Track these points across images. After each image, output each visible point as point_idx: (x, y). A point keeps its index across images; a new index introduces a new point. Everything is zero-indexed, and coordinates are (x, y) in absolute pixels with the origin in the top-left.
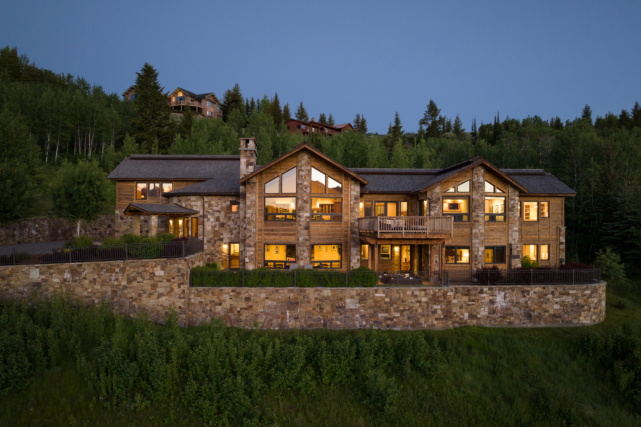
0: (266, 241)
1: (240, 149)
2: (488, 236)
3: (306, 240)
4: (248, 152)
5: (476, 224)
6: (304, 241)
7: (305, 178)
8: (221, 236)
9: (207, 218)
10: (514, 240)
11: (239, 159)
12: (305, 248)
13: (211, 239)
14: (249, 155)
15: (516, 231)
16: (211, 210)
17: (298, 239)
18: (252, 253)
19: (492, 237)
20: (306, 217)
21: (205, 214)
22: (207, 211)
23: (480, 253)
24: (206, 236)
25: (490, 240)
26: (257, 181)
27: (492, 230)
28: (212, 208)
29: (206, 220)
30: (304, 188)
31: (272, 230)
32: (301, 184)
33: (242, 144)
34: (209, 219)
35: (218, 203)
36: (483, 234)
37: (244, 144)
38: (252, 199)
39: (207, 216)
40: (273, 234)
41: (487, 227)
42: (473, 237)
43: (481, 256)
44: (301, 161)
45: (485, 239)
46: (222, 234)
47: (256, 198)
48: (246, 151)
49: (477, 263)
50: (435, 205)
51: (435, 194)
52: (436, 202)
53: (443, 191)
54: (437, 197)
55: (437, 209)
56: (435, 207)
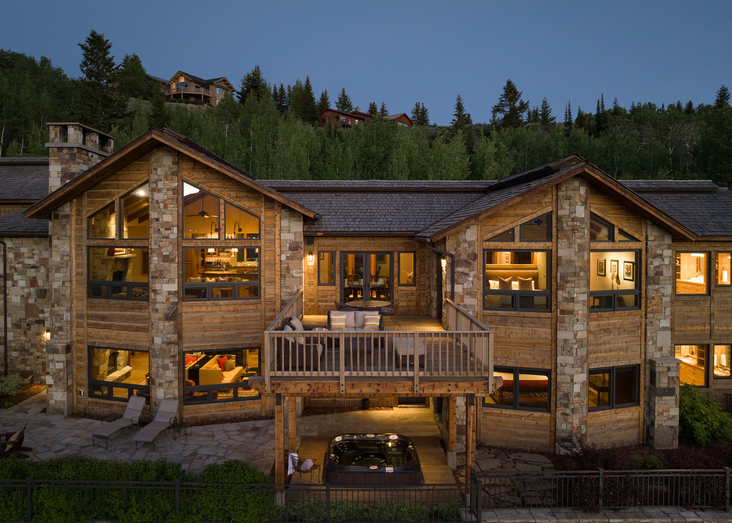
0: (91, 340)
1: (47, 145)
2: (597, 345)
3: (169, 343)
4: (65, 151)
5: (567, 319)
6: (164, 346)
7: (166, 207)
8: (41, 315)
9: (12, 279)
10: (661, 349)
11: (47, 164)
12: (167, 361)
13: (20, 320)
14: (67, 157)
15: (665, 329)
16: (20, 266)
17: (153, 341)
18: (60, 366)
19: (608, 346)
20: (170, 293)
21: (8, 271)
22: (11, 267)
23: (577, 389)
24: (10, 315)
25: (602, 355)
26: (74, 213)
27: (607, 331)
28: (21, 260)
29: (9, 283)
30: (162, 230)
31: (103, 318)
32: (157, 220)
33: (52, 136)
34: (16, 282)
35: (34, 252)
36: (585, 342)
37: (56, 135)
38: (62, 249)
39: (12, 275)
40: (105, 327)
41: (593, 324)
42: (559, 349)
43: (578, 395)
44: (156, 169)
45: (588, 353)
46: (43, 312)
47: (71, 248)
48: (60, 149)
49: (568, 411)
50: (466, 270)
51: (466, 245)
52: (467, 264)
53: (485, 238)
54: (470, 251)
55: (471, 279)
56: (467, 274)
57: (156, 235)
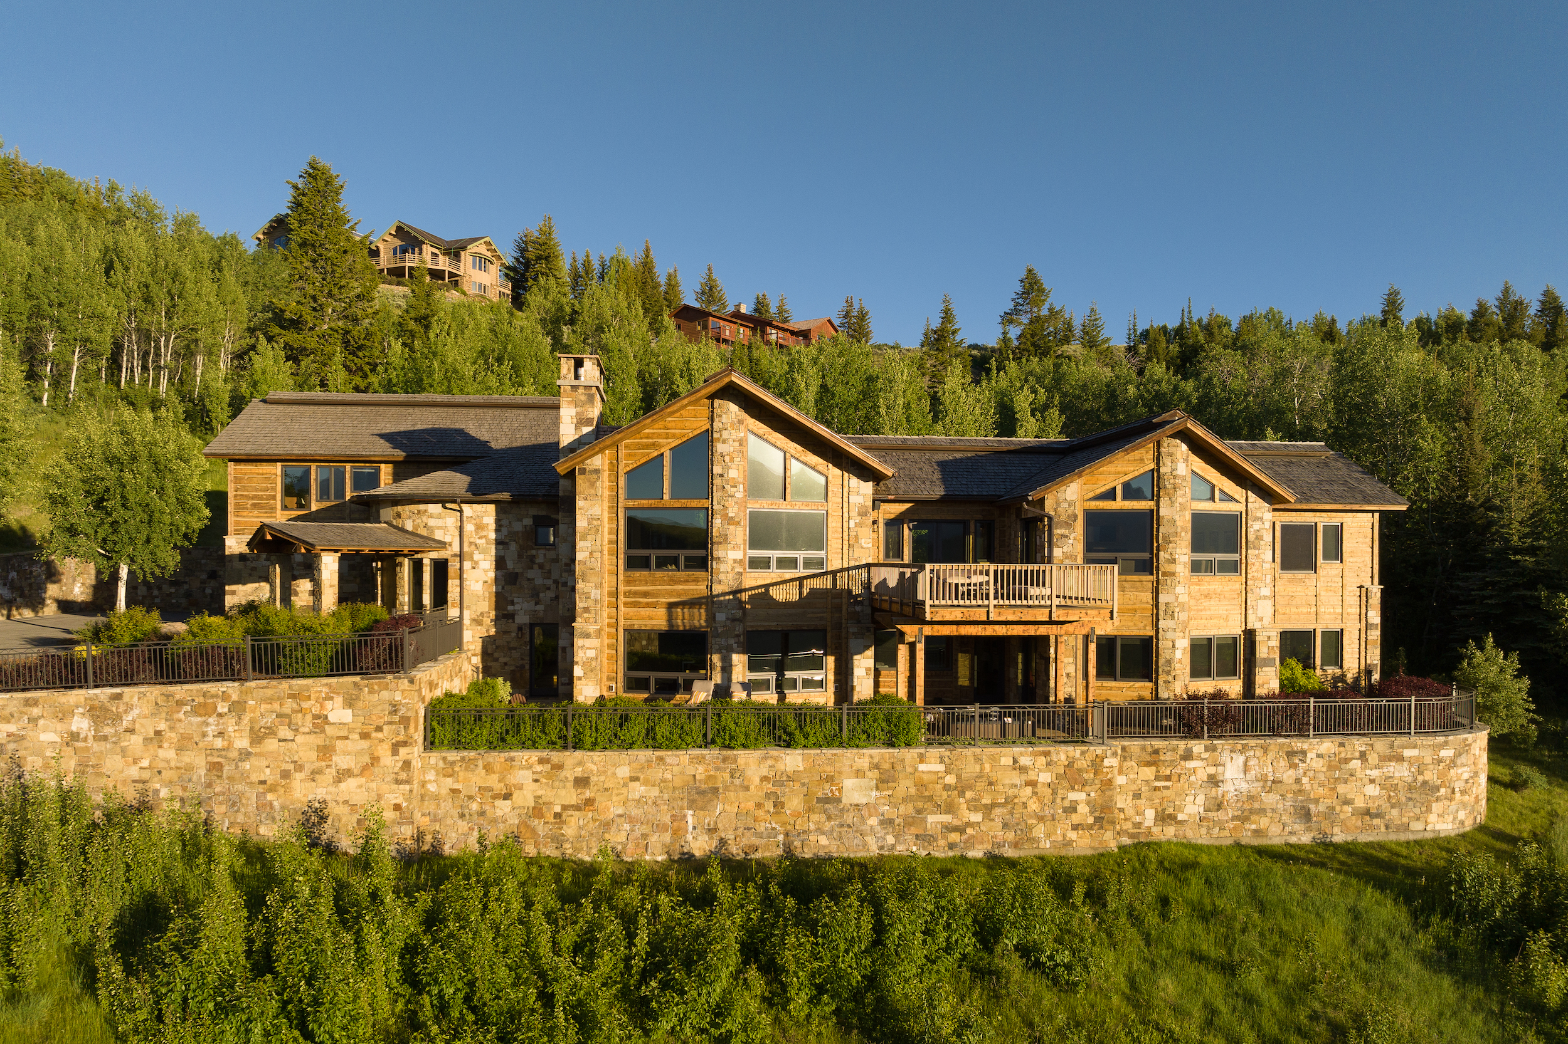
0: (629, 622)
1: (559, 382)
2: (1198, 610)
4: (581, 390)
5: (1169, 582)
6: (728, 623)
7: (732, 460)
8: (510, 608)
9: (471, 559)
10: (1261, 619)
11: (557, 407)
12: (732, 641)
13: (482, 614)
14: (583, 398)
15: (1265, 597)
16: (483, 541)
17: (714, 618)
18: (591, 653)
19: (1208, 613)
20: (735, 561)
21: (466, 549)
22: (471, 543)
23: (1178, 654)
24: (468, 607)
25: (1203, 621)
26: (606, 468)
27: (1207, 596)
28: (484, 533)
29: (467, 565)
31: (646, 594)
32: (721, 475)
33: (564, 371)
34: (477, 563)
35: (502, 522)
36: (1186, 606)
37: (569, 370)
38: (590, 512)
39: (472, 554)
40: (648, 605)
41: (1194, 588)
42: (1161, 613)
43: (1180, 661)
44: (720, 416)
45: (1190, 619)
46: (512, 603)
47: (602, 510)
48: (574, 388)
49: (1170, 678)
50: (1066, 532)
51: (1066, 505)
52: (1067, 525)
53: (1086, 498)
54: (1070, 512)
55: (1071, 542)
56: (1067, 537)
57: (720, 494)
